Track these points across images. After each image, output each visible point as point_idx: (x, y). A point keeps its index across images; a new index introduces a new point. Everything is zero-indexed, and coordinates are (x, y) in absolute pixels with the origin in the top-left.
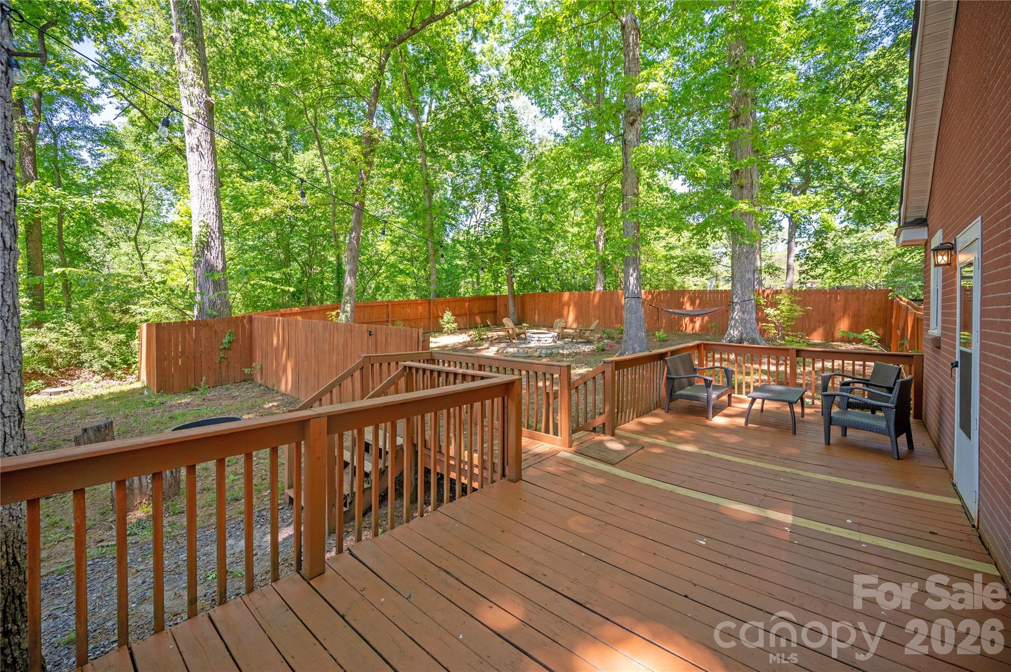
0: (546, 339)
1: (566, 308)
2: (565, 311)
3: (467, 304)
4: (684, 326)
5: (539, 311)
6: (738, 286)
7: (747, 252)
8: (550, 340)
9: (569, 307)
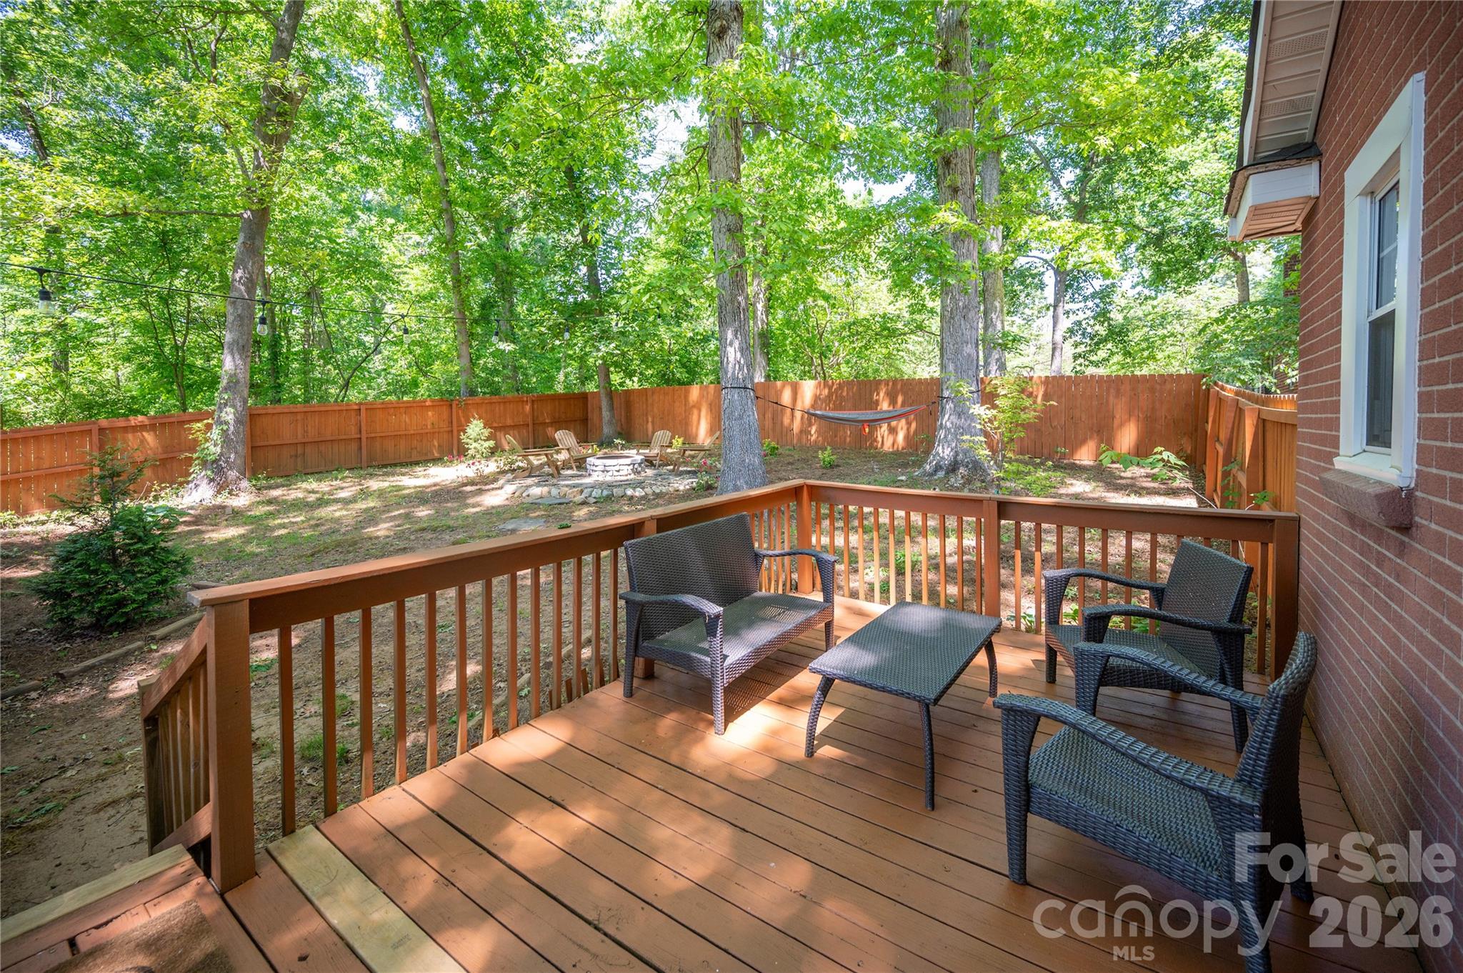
0: (617, 468)
1: (695, 412)
2: (695, 417)
3: (528, 408)
4: (880, 439)
5: (653, 418)
6: (951, 367)
7: (965, 307)
8: (626, 470)
9: (700, 410)
